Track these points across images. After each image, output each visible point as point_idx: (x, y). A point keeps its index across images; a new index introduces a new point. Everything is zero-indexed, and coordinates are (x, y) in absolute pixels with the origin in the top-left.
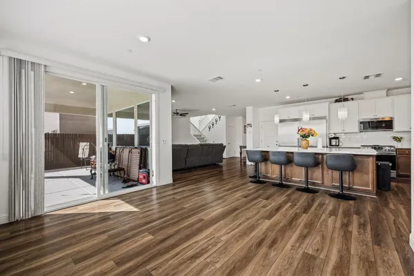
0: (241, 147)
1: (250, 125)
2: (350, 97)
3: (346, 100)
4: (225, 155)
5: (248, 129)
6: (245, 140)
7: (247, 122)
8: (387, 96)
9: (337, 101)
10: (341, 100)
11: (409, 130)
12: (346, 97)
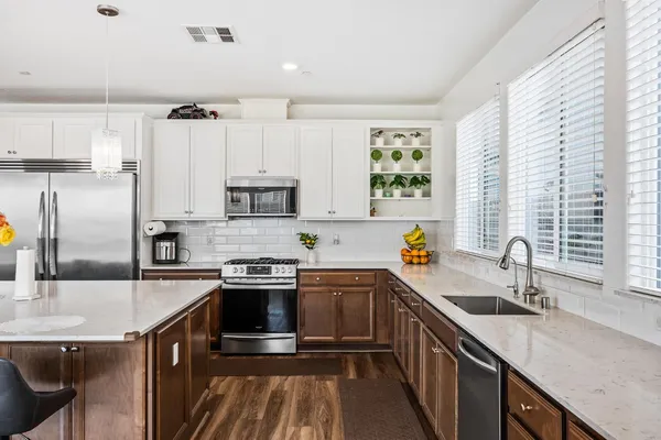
2: (210, 108)
3: (197, 115)
8: (288, 117)
9: (175, 114)
10: (188, 111)
11: (327, 216)
12: (199, 106)
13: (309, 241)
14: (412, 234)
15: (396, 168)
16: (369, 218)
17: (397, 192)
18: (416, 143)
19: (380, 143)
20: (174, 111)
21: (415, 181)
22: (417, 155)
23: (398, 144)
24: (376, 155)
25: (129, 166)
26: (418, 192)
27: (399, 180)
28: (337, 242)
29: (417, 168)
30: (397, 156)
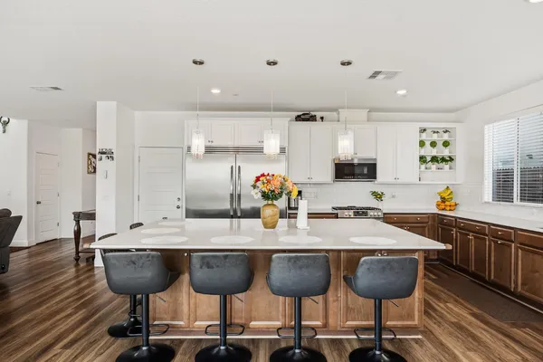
0: (78, 217)
1: (108, 154)
2: (319, 115)
3: (313, 118)
4: (21, 238)
5: (103, 165)
6: (90, 194)
7: (100, 146)
8: (369, 120)
9: (298, 118)
10: (307, 117)
11: (393, 181)
12: (313, 113)
13: (378, 196)
14: (444, 192)
15: (434, 152)
16: (419, 182)
17: (434, 166)
18: (446, 137)
19: (424, 136)
20: (299, 116)
21: (443, 160)
22: (446, 144)
23: (435, 137)
24: (422, 144)
25: (283, 150)
26: (446, 167)
27: (434, 159)
28: (393, 197)
29: (446, 152)
30: (433, 144)
